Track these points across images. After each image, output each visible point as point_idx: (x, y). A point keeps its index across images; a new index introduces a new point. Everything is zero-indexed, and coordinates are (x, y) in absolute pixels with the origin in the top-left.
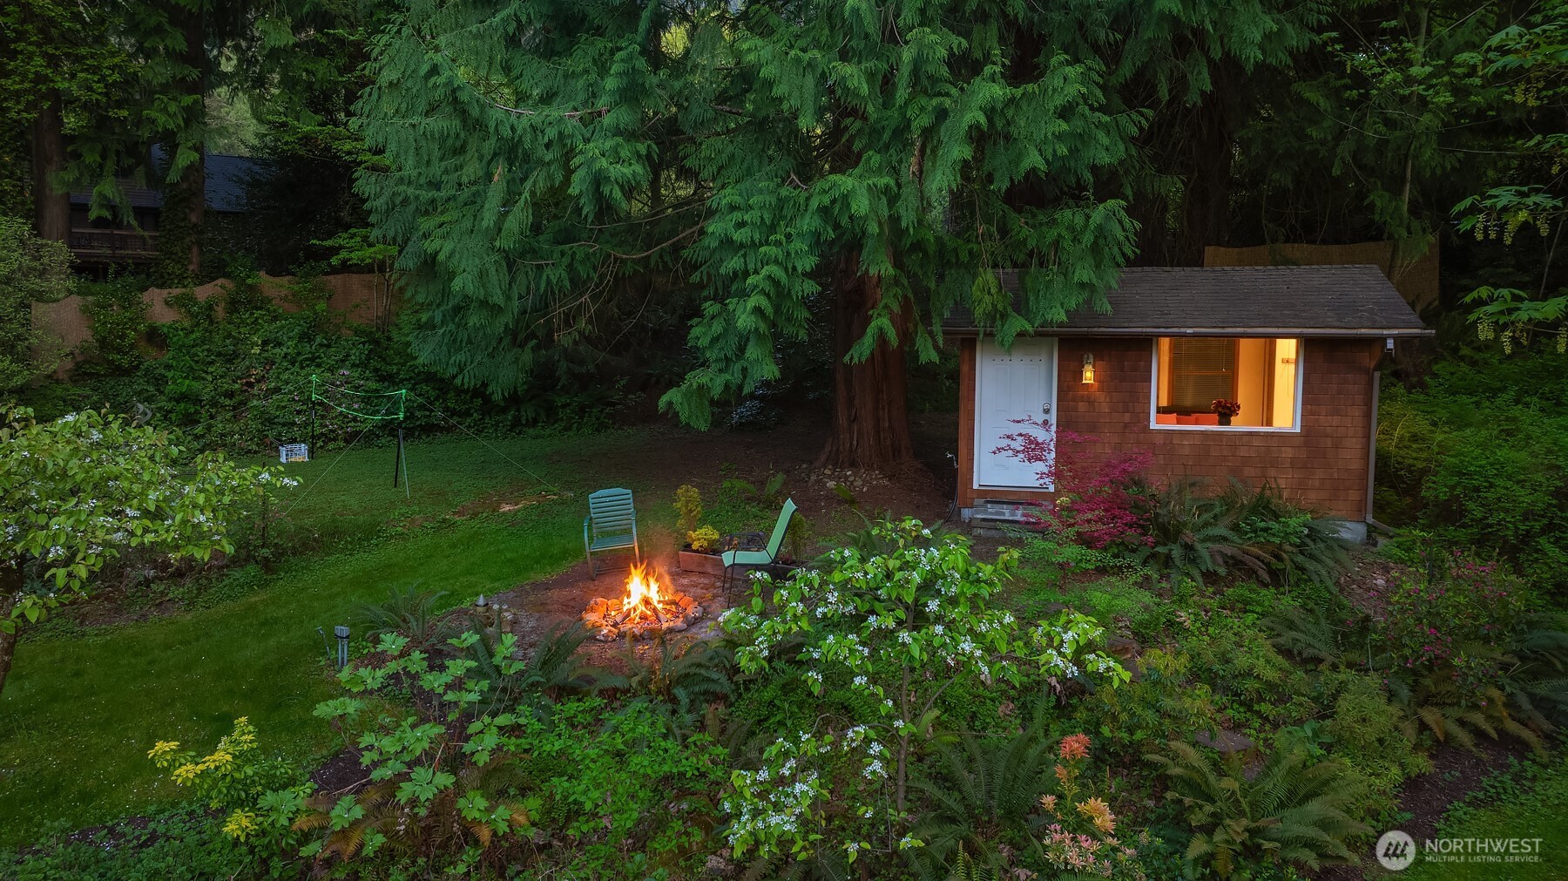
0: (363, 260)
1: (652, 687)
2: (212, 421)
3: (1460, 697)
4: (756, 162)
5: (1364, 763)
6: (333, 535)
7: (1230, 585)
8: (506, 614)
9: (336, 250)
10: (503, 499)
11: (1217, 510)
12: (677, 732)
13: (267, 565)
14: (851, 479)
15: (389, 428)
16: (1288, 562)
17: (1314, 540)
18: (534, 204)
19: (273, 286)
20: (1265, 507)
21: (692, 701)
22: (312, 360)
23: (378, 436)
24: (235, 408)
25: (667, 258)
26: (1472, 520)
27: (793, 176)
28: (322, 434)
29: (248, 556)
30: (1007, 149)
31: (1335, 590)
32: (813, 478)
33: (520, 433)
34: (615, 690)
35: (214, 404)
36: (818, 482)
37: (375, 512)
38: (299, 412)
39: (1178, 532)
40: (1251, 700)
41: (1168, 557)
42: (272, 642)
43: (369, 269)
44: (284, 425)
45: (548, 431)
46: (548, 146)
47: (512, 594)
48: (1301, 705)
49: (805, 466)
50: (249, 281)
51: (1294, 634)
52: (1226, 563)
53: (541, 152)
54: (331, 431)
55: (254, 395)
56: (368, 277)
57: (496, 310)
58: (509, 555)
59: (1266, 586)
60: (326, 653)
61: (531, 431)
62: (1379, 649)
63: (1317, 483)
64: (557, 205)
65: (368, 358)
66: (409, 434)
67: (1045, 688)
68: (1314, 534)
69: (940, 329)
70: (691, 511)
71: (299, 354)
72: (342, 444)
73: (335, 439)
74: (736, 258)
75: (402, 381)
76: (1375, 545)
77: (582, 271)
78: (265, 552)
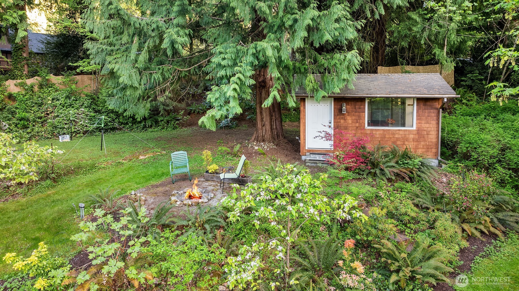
0: (88, 70)
1: (197, 224)
2: (34, 127)
3: (475, 220)
4: (227, 37)
5: (446, 244)
6: (79, 168)
7: (396, 182)
8: (142, 197)
9: (77, 67)
10: (140, 154)
11: (391, 157)
12: (207, 241)
13: (54, 180)
14: (263, 146)
15: (99, 129)
16: (415, 175)
17: (423, 166)
18: (149, 51)
19: (56, 80)
20: (406, 156)
21: (211, 229)
22: (71, 105)
23: (95, 132)
24: (42, 123)
25: (197, 70)
26: (474, 159)
27: (241, 42)
28: (75, 131)
29: (47, 176)
30: (317, 33)
31: (431, 183)
32: (250, 145)
33: (146, 130)
34: (183, 226)
35: (34, 121)
36: (252, 147)
37: (94, 160)
38: (66, 124)
39: (378, 164)
40: (407, 223)
41: (375, 173)
42: (56, 209)
43: (91, 73)
44: (61, 128)
45: (156, 129)
46: (153, 31)
47: (144, 189)
48: (423, 224)
49: (247, 141)
50: (47, 78)
51: (419, 199)
52: (394, 175)
53: (150, 32)
54: (79, 130)
55: (49, 118)
56: (90, 76)
57: (135, 89)
58: (143, 175)
59: (408, 182)
60: (76, 213)
61: (150, 130)
62: (447, 204)
63: (421, 146)
64: (157, 51)
65: (91, 105)
66: (106, 131)
67: (336, 221)
68: (423, 164)
69: (295, 95)
70: (208, 159)
71: (66, 103)
72: (82, 135)
73: (79, 133)
74: (222, 71)
75: (103, 112)
76: (441, 167)
77: (167, 75)
78: (53, 175)
